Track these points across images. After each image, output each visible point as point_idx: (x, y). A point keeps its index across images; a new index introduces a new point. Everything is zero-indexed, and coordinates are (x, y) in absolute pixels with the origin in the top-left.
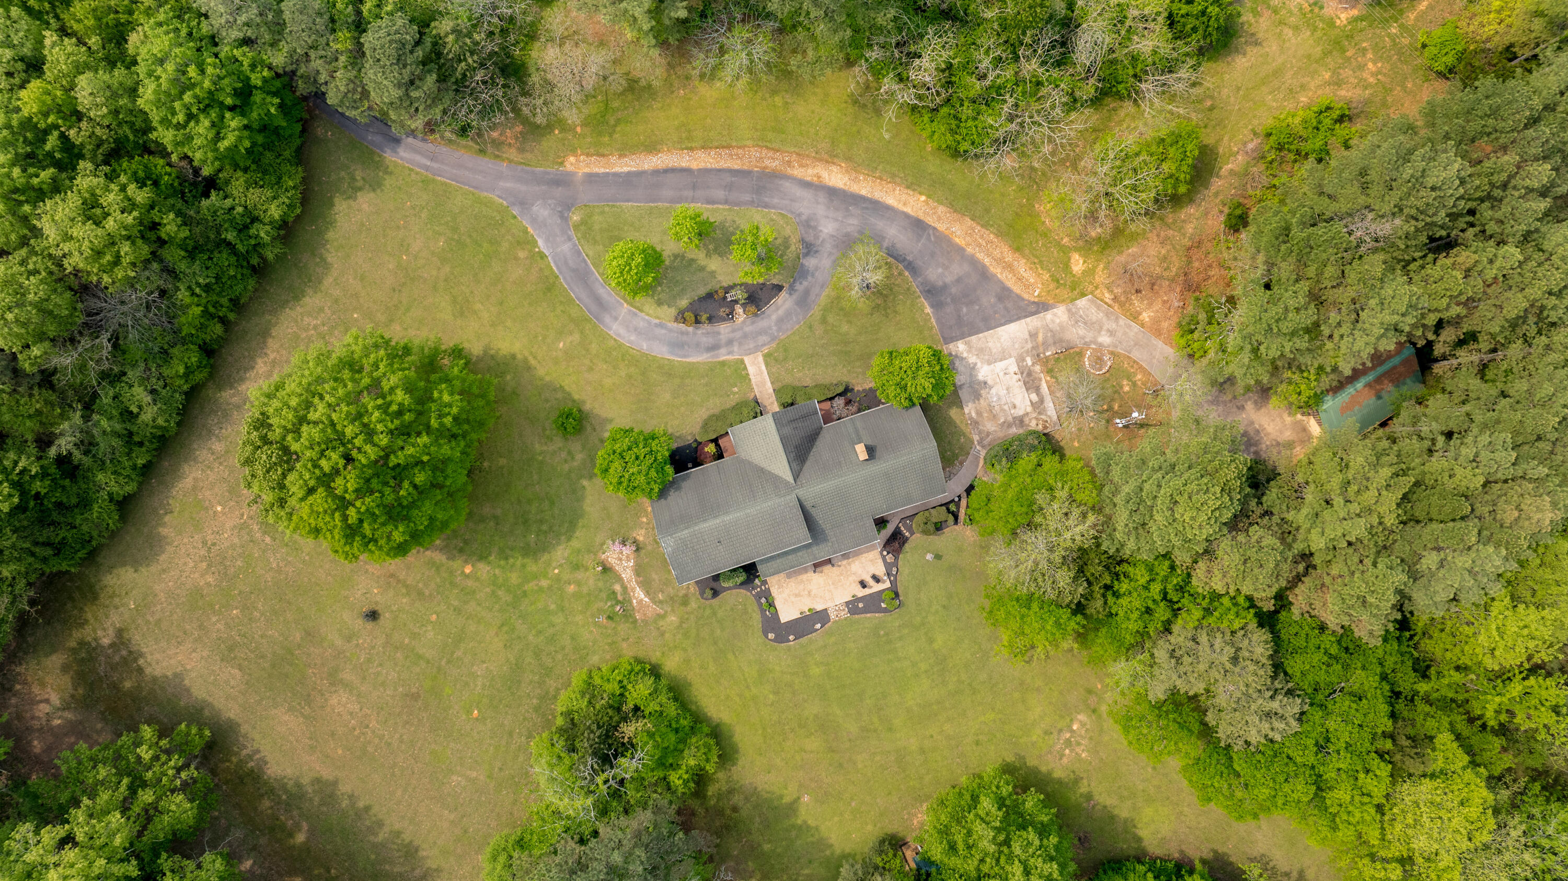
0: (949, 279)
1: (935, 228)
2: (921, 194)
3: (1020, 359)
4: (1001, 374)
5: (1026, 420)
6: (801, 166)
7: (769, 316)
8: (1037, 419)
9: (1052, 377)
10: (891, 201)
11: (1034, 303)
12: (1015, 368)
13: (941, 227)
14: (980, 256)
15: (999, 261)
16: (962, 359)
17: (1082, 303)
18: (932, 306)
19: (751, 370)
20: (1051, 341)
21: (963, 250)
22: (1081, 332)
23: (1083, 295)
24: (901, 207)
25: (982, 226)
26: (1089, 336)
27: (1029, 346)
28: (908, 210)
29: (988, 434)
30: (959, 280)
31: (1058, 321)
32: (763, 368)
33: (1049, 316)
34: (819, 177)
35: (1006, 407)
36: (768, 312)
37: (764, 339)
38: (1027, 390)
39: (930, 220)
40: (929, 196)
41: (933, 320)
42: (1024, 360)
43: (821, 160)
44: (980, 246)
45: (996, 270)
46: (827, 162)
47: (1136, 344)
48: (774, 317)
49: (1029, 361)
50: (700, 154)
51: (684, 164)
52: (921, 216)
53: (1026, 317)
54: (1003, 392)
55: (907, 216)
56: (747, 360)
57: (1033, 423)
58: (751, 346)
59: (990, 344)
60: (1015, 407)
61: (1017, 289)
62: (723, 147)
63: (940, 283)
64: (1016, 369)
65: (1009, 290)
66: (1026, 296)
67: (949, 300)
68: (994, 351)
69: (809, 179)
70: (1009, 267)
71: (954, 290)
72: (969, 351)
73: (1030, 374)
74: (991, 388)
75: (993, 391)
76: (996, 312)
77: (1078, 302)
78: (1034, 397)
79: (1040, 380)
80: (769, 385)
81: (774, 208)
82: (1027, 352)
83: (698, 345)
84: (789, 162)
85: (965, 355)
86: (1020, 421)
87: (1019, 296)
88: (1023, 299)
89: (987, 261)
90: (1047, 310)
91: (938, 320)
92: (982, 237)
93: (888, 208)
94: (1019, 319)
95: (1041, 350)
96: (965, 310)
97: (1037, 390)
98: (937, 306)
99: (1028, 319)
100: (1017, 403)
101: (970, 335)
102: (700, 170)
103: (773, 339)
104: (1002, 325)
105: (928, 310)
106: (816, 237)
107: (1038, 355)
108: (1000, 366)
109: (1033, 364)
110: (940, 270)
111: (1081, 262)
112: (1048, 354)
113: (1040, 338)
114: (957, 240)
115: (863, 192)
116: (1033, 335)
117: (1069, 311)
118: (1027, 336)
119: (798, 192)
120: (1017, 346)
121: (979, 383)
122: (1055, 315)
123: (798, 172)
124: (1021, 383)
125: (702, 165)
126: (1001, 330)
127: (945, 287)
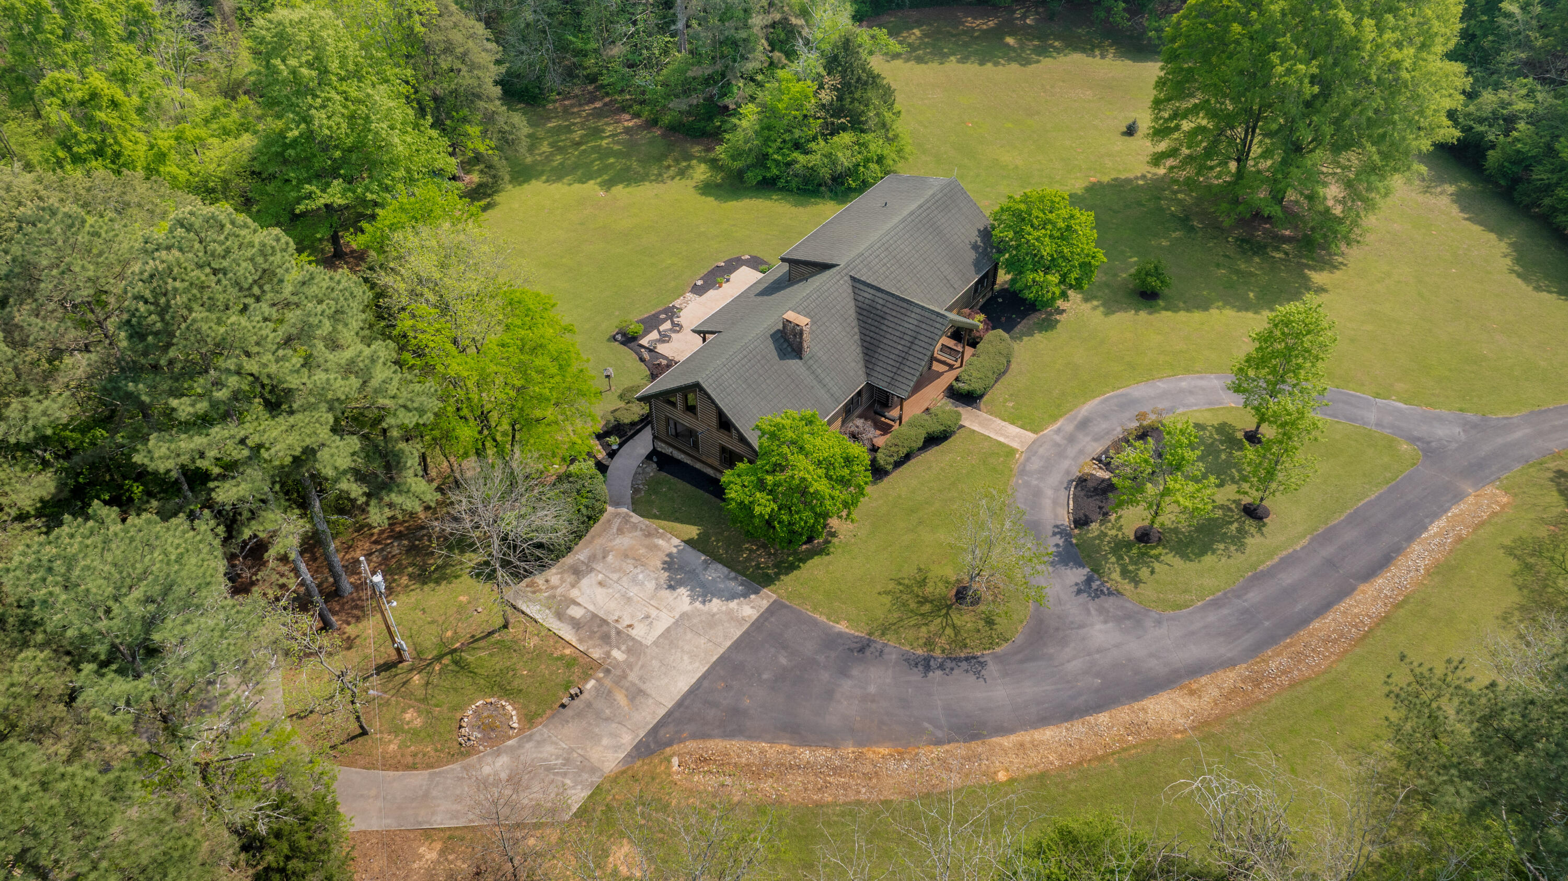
0: (847, 685)
1: (938, 743)
2: (1012, 780)
3: (635, 648)
4: (654, 613)
5: (570, 578)
6: (1234, 690)
7: (1056, 490)
8: (554, 588)
9: (561, 658)
10: (1048, 734)
11: (670, 743)
12: (638, 632)
13: (930, 753)
14: (823, 754)
15: (784, 769)
16: (732, 597)
17: (578, 796)
18: (840, 635)
19: (1014, 430)
20: (599, 704)
21: (860, 744)
22: (549, 749)
23: (583, 812)
24: (1024, 736)
25: (859, 803)
26: (529, 752)
27: (633, 677)
28: (1008, 741)
29: (620, 531)
30: (829, 694)
31: (605, 741)
32: (1002, 439)
33: (628, 740)
34: (1192, 693)
35: (615, 576)
36: (1063, 494)
37: (1035, 464)
38: (595, 616)
39: (960, 749)
40: (997, 787)
41: (823, 619)
42: (629, 651)
43: (1218, 718)
44: (837, 771)
45: (774, 751)
46: (1206, 723)
47: (426, 796)
48: (1049, 493)
49: (618, 655)
50: (1379, 609)
51: (1379, 581)
52: (977, 747)
53: (669, 714)
54: (633, 592)
55: (1003, 730)
56: (1031, 436)
57: (555, 579)
58: (1041, 451)
59: (702, 641)
60: (600, 584)
61: (716, 745)
62: (1364, 637)
63: (855, 672)
64: (633, 633)
65: (729, 735)
66: (691, 745)
67: (821, 658)
68: (689, 635)
69: (1204, 680)
70: (757, 772)
71: (825, 676)
72: (730, 612)
73: (606, 638)
74: (658, 587)
75: (650, 585)
76: (728, 688)
77: (585, 794)
78: (576, 612)
79: (581, 641)
80: (976, 428)
81: (1203, 608)
82: (631, 666)
83: (1105, 417)
84: (1257, 684)
85: (733, 604)
86: (578, 572)
87: (705, 736)
88: (694, 737)
89: (806, 754)
90: (637, 747)
91: (815, 623)
92: (846, 787)
93: (1044, 721)
94: (680, 704)
95: (608, 682)
96: (783, 661)
97: (576, 624)
98: (831, 641)
99: (662, 712)
100: (600, 591)
101: (746, 633)
102: (1353, 589)
103: (1023, 472)
104: (704, 677)
105: (841, 627)
106: (1101, 610)
107: (608, 671)
108: (664, 621)
109: (608, 654)
110: (872, 689)
111: (624, 870)
112: (591, 684)
113: (621, 698)
114: (884, 751)
115: (1103, 718)
116: (636, 694)
117: (593, 770)
118: (646, 687)
119: (1195, 652)
120: (655, 663)
121: (680, 583)
122: (617, 748)
123: (1229, 678)
124: (611, 619)
125: (1358, 596)
126: (700, 669)
127: (843, 672)
